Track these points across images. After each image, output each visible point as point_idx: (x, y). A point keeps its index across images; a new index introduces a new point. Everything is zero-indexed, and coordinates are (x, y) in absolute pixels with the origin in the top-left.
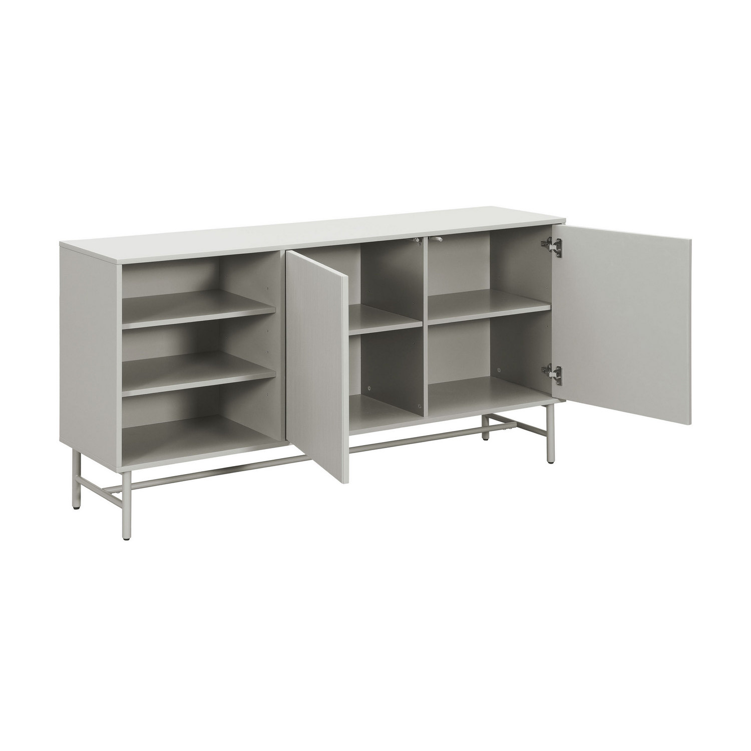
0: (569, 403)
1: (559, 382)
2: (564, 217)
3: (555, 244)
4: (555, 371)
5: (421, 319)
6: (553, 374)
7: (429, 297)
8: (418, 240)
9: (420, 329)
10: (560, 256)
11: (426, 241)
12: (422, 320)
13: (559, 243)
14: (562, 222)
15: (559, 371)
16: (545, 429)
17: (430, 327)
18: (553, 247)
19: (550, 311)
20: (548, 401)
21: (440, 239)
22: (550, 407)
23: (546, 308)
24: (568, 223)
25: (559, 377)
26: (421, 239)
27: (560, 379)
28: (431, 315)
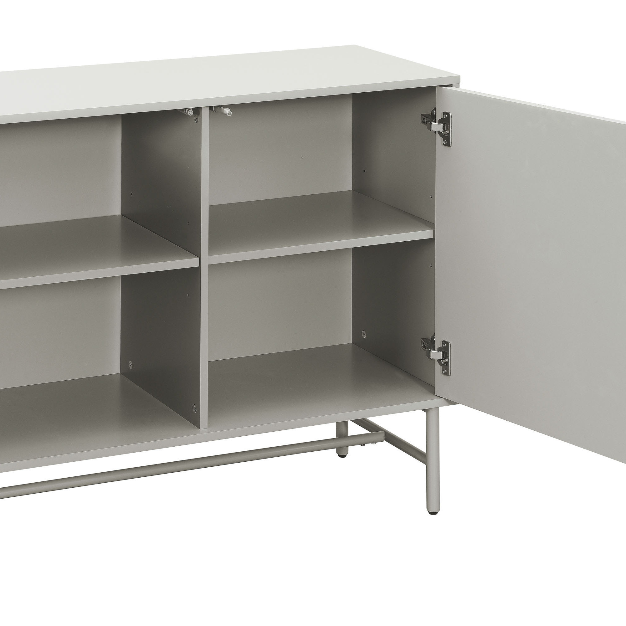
0: (460, 407)
1: (446, 367)
2: (458, 74)
3: (440, 121)
4: (439, 349)
5: (196, 253)
6: (436, 355)
7: (211, 207)
8: (191, 113)
9: (196, 271)
10: (448, 144)
11: (205, 115)
12: (198, 255)
13: (446, 120)
14: (454, 82)
15: (445, 350)
16: (423, 449)
17: (212, 267)
18: (437, 127)
19: (432, 241)
20: (430, 403)
21: (227, 111)
22: (432, 413)
23: (423, 234)
24: (465, 86)
25: (447, 360)
26: (197, 111)
27: (447, 363)
28: (214, 247)
